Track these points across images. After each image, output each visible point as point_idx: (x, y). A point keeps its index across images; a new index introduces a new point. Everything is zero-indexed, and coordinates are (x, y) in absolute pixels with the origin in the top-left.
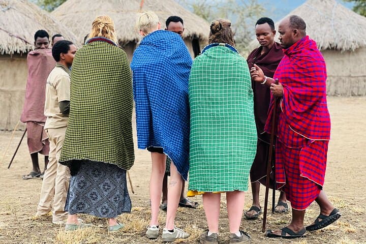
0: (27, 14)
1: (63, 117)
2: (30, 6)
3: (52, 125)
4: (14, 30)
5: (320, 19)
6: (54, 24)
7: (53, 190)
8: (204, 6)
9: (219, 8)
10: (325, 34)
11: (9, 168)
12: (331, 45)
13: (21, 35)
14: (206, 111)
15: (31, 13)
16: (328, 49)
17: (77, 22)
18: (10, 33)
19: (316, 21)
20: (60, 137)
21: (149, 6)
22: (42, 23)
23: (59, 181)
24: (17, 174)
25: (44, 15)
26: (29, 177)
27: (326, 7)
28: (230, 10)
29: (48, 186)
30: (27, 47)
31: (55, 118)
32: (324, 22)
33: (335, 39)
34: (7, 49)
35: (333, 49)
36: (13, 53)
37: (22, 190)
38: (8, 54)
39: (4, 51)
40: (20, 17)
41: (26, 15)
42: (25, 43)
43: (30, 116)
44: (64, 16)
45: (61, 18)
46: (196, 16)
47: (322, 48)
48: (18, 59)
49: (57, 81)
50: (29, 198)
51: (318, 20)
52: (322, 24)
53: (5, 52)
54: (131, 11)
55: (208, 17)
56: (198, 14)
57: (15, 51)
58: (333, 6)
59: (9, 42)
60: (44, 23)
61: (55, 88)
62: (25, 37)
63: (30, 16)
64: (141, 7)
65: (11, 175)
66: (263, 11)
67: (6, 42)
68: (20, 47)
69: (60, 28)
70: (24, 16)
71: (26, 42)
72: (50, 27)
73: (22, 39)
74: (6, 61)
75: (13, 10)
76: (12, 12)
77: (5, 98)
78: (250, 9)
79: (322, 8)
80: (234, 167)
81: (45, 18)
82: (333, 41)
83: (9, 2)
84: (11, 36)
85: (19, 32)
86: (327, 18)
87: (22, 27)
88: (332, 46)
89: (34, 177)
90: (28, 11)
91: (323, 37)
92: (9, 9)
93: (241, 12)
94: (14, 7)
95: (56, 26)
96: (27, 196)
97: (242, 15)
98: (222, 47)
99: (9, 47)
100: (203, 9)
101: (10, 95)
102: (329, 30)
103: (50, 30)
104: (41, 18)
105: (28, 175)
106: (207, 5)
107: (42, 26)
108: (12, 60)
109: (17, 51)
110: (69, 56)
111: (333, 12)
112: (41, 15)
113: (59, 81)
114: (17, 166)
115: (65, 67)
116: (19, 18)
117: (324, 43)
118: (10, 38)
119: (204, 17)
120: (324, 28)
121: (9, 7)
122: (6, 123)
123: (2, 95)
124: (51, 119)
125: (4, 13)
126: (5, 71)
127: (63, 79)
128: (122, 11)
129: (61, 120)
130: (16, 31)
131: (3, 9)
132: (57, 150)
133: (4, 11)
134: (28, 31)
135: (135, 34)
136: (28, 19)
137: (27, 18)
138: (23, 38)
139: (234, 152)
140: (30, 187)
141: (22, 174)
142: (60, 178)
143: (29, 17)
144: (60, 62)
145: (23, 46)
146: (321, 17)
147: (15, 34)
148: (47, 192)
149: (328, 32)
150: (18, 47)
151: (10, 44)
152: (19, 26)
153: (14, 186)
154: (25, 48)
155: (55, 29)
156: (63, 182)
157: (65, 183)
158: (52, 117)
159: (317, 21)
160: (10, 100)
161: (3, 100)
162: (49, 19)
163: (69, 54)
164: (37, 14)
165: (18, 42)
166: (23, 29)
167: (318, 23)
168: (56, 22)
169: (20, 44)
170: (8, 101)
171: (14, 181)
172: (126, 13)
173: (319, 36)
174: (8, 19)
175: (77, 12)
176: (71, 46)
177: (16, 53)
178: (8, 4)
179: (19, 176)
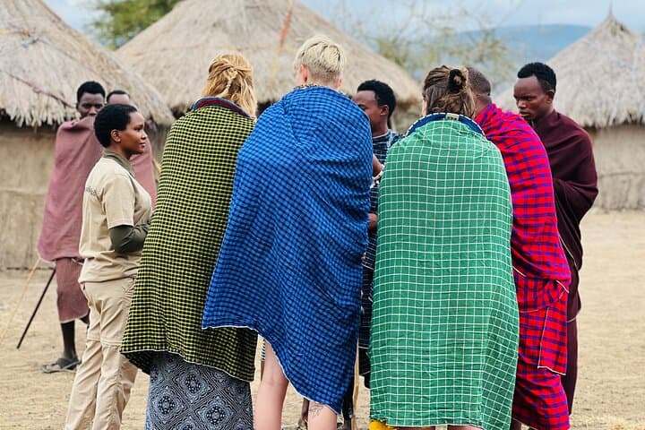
0: (69, 53)
1: (115, 258)
2: (74, 37)
3: (93, 274)
4: (43, 82)
5: (612, 68)
6: (119, 71)
7: (92, 406)
8: (398, 42)
9: (424, 46)
10: (621, 96)
11: (18, 347)
12: (630, 115)
13: (55, 89)
14: (413, 255)
15: (75, 50)
16: (626, 122)
17: (165, 67)
18: (35, 88)
19: (602, 72)
20: (107, 300)
21: (298, 39)
22: (95, 70)
23: (104, 389)
24: (32, 360)
25: (101, 54)
26: (54, 368)
27: (622, 46)
28: (445, 49)
29: (83, 399)
30: (66, 113)
31: (100, 260)
32: (618, 74)
33: (638, 104)
34: (28, 116)
35: (634, 122)
36: (40, 124)
37: (38, 396)
38: (30, 127)
39: (22, 120)
40: (54, 56)
41: (66, 54)
42: (62, 106)
43: (64, 246)
44: (140, 57)
45: (136, 59)
46: (384, 60)
47: (614, 120)
48: (49, 135)
49: (104, 186)
50: (49, 416)
51: (608, 69)
52: (614, 77)
53: (24, 122)
54: (263, 49)
55: (404, 61)
56: (387, 56)
57: (44, 119)
58: (635, 44)
59: (33, 103)
60: (100, 69)
61: (100, 199)
62: (62, 94)
63: (74, 55)
64: (282, 42)
65: (20, 364)
66: (505, 52)
67: (28, 103)
68: (53, 114)
69: (130, 78)
70: (63, 56)
71: (65, 104)
72: (111, 76)
73: (57, 99)
74: (27, 139)
75: (42, 44)
76: (42, 48)
77: (23, 208)
78: (481, 48)
79: (615, 47)
80: (467, 374)
81: (102, 60)
82: (635, 108)
83: (35, 29)
84: (38, 93)
85: (52, 84)
86: (625, 66)
87: (58, 76)
88: (634, 118)
89: (65, 368)
90: (71, 45)
91: (617, 101)
92: (34, 42)
93: (465, 53)
94: (45, 39)
95: (122, 75)
96: (46, 410)
97: (467, 58)
98: (452, 121)
99: (33, 112)
100: (397, 47)
101: (33, 204)
102: (628, 88)
103: (110, 82)
104: (94, 59)
105: (53, 365)
106: (404, 39)
107: (95, 73)
108: (39, 138)
109: (46, 121)
110: (129, 136)
111: (636, 55)
112: (94, 55)
113: (109, 186)
114: (35, 345)
115: (122, 157)
116: (53, 60)
117: (619, 113)
118: (36, 95)
119: (398, 62)
120: (618, 85)
121: (35, 39)
122: (24, 255)
123: (19, 204)
124: (93, 261)
125: (24, 49)
126: (24, 158)
127: (117, 181)
128: (247, 48)
129: (111, 264)
130: (46, 82)
131: (23, 42)
132: (102, 326)
133: (25, 46)
134: (69, 82)
135: (271, 91)
136: (71, 61)
137: (68, 60)
138: (59, 96)
139: (468, 344)
140: (53, 390)
141: (42, 362)
142: (106, 384)
143: (71, 57)
144: (111, 147)
145: (58, 112)
146: (614, 65)
147: (45, 89)
148: (80, 411)
149: (626, 92)
150: (50, 112)
151: (34, 107)
152: (53, 75)
153: (23, 387)
154: (62, 115)
155: (120, 81)
156: (111, 392)
157: (117, 394)
158: (93, 258)
159: (605, 72)
160: (33, 211)
161: (21, 212)
162: (110, 62)
163: (130, 131)
164: (87, 52)
165: (50, 103)
166: (59, 80)
167: (606, 76)
168: (122, 67)
169: (53, 107)
170: (29, 214)
171: (24, 377)
172: (255, 52)
173: (610, 99)
174: (31, 61)
175: (164, 49)
176: (132, 115)
177: (45, 123)
178: (34, 33)
179: (36, 365)
